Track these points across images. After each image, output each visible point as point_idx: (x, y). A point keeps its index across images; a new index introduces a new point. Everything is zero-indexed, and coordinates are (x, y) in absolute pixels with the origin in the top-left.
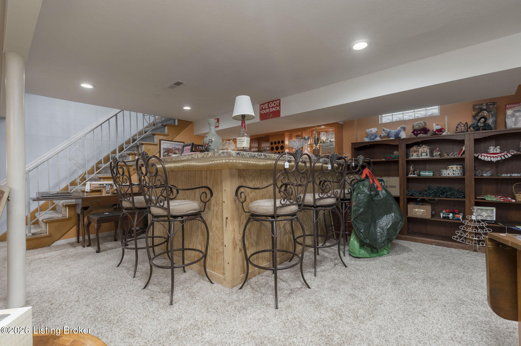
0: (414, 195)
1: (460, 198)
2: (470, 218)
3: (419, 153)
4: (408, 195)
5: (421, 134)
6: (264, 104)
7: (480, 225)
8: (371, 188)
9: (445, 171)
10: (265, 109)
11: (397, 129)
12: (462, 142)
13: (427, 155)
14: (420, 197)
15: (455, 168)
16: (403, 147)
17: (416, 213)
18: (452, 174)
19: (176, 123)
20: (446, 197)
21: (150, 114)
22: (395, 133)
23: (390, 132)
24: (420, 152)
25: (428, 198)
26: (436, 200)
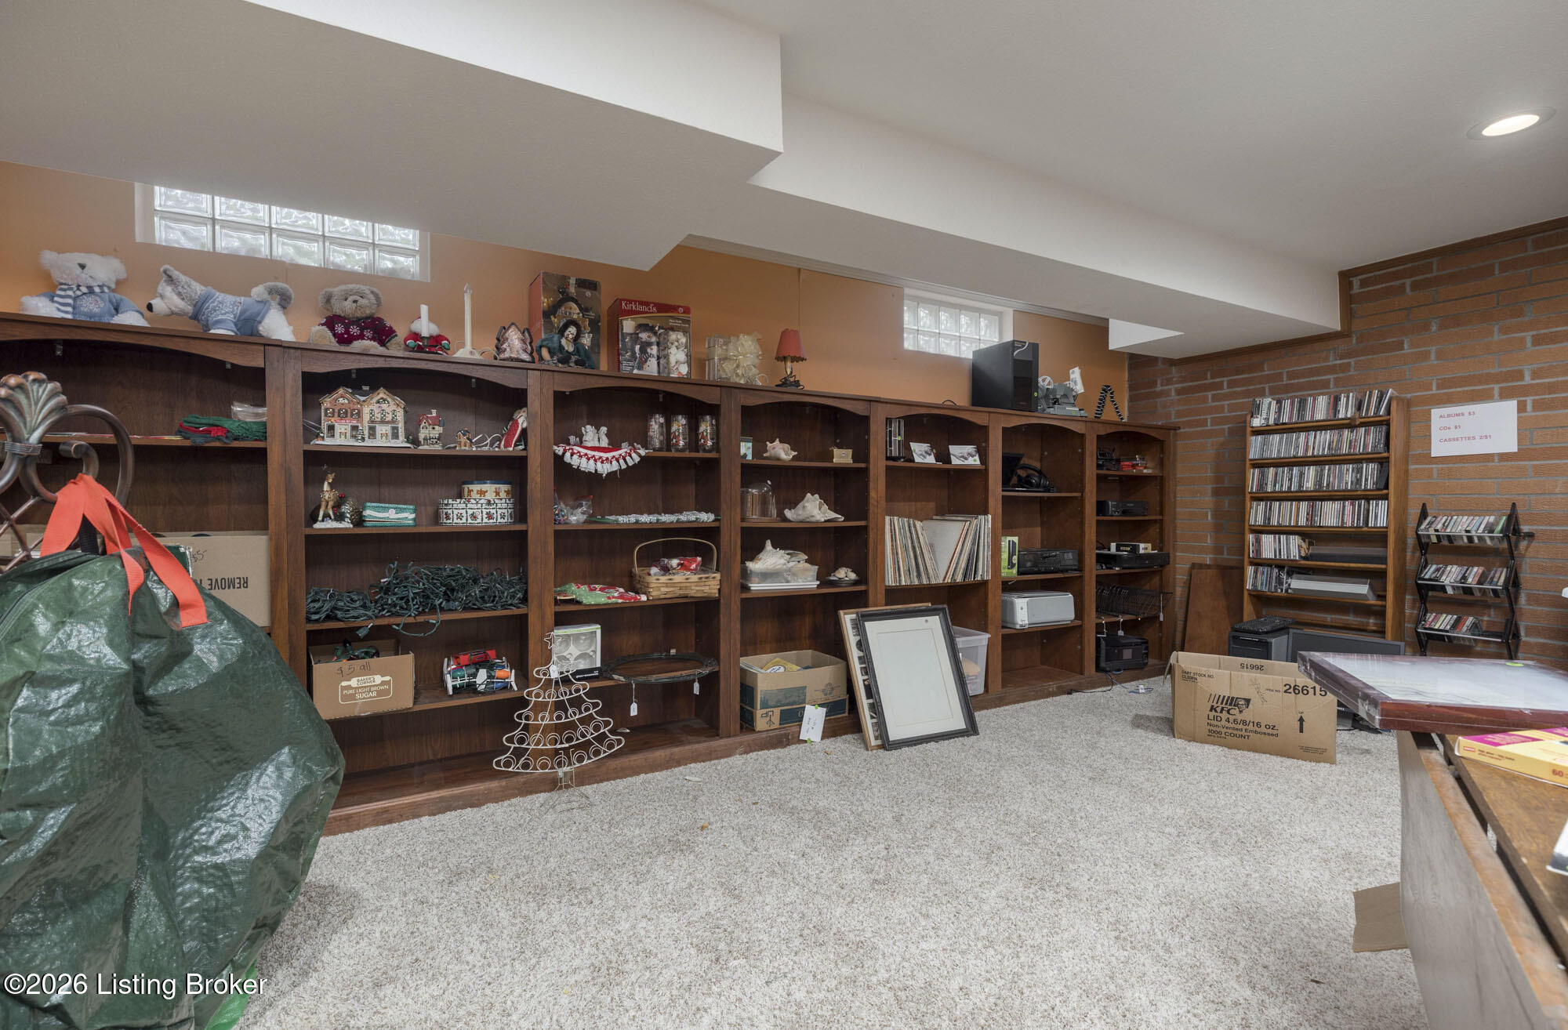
0: (339, 614)
1: (511, 605)
2: (545, 674)
3: (362, 422)
4: (314, 617)
5: (363, 339)
7: (571, 694)
8: (133, 622)
9: (461, 506)
11: (248, 294)
12: (517, 398)
13: (395, 436)
14: (370, 618)
15: (490, 496)
16: (285, 384)
17: (352, 697)
18: (485, 516)
20: (465, 609)
22: (238, 311)
23: (206, 299)
24: (366, 417)
25: (402, 620)
26: (434, 624)
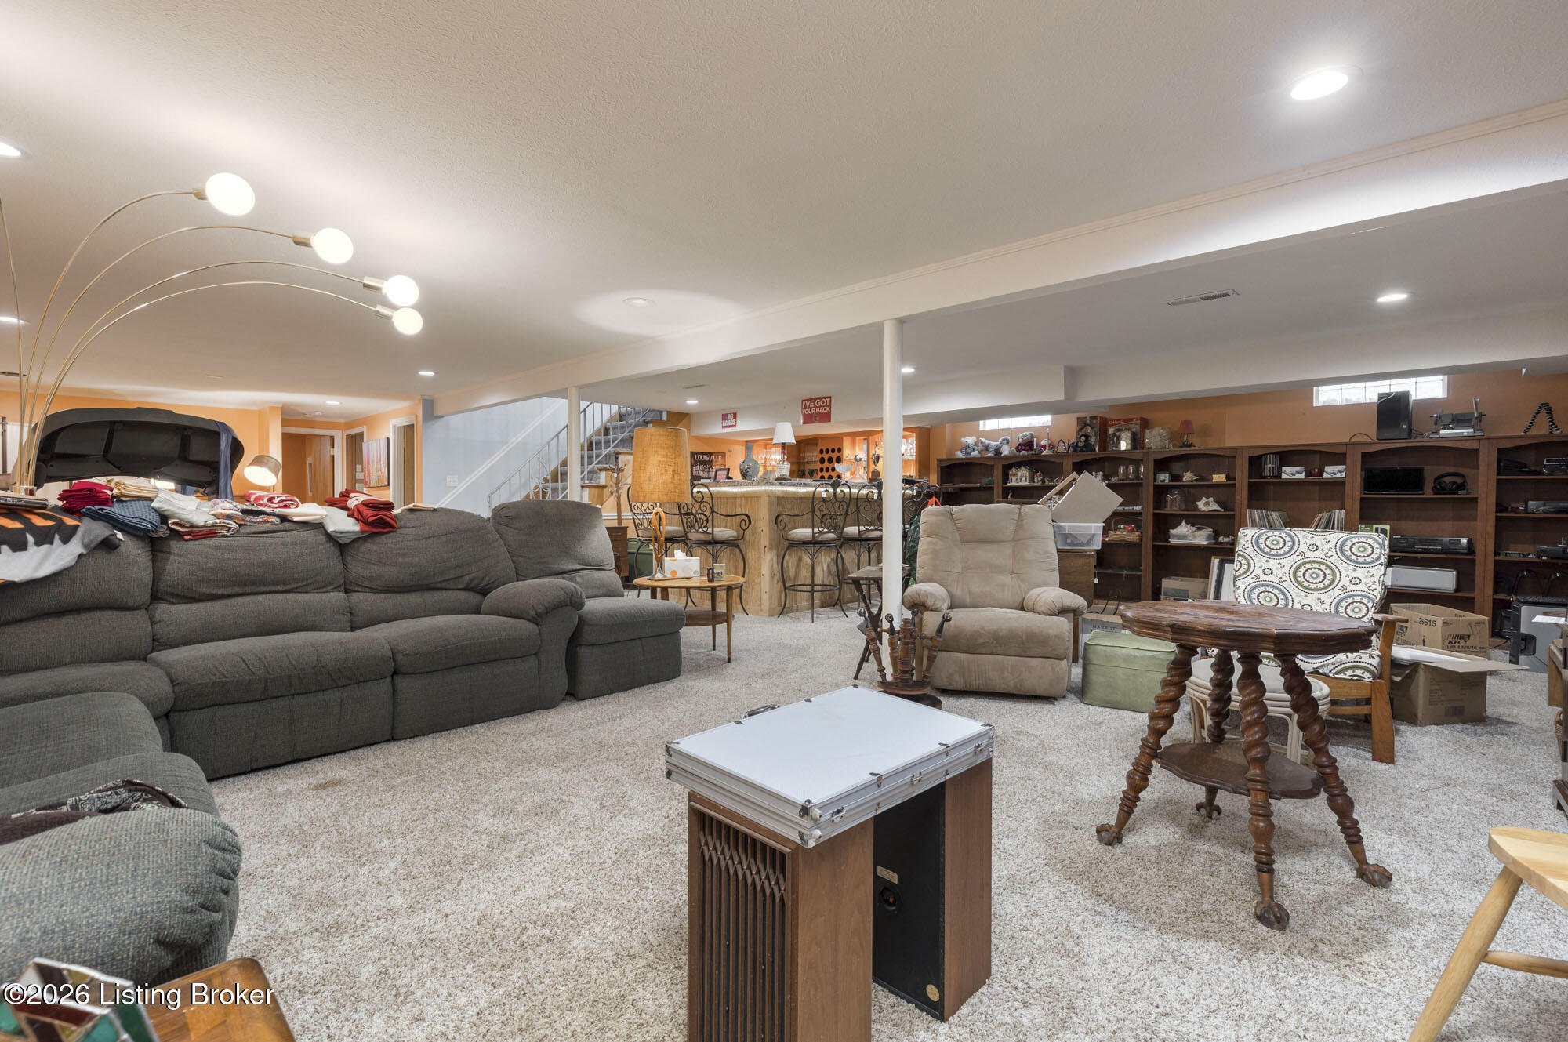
3: (1018, 477)
6: (808, 400)
10: (809, 408)
13: (1027, 481)
16: (1002, 468)
19: (665, 417)
21: (610, 403)
22: (996, 446)
23: (990, 444)
24: (1020, 475)
